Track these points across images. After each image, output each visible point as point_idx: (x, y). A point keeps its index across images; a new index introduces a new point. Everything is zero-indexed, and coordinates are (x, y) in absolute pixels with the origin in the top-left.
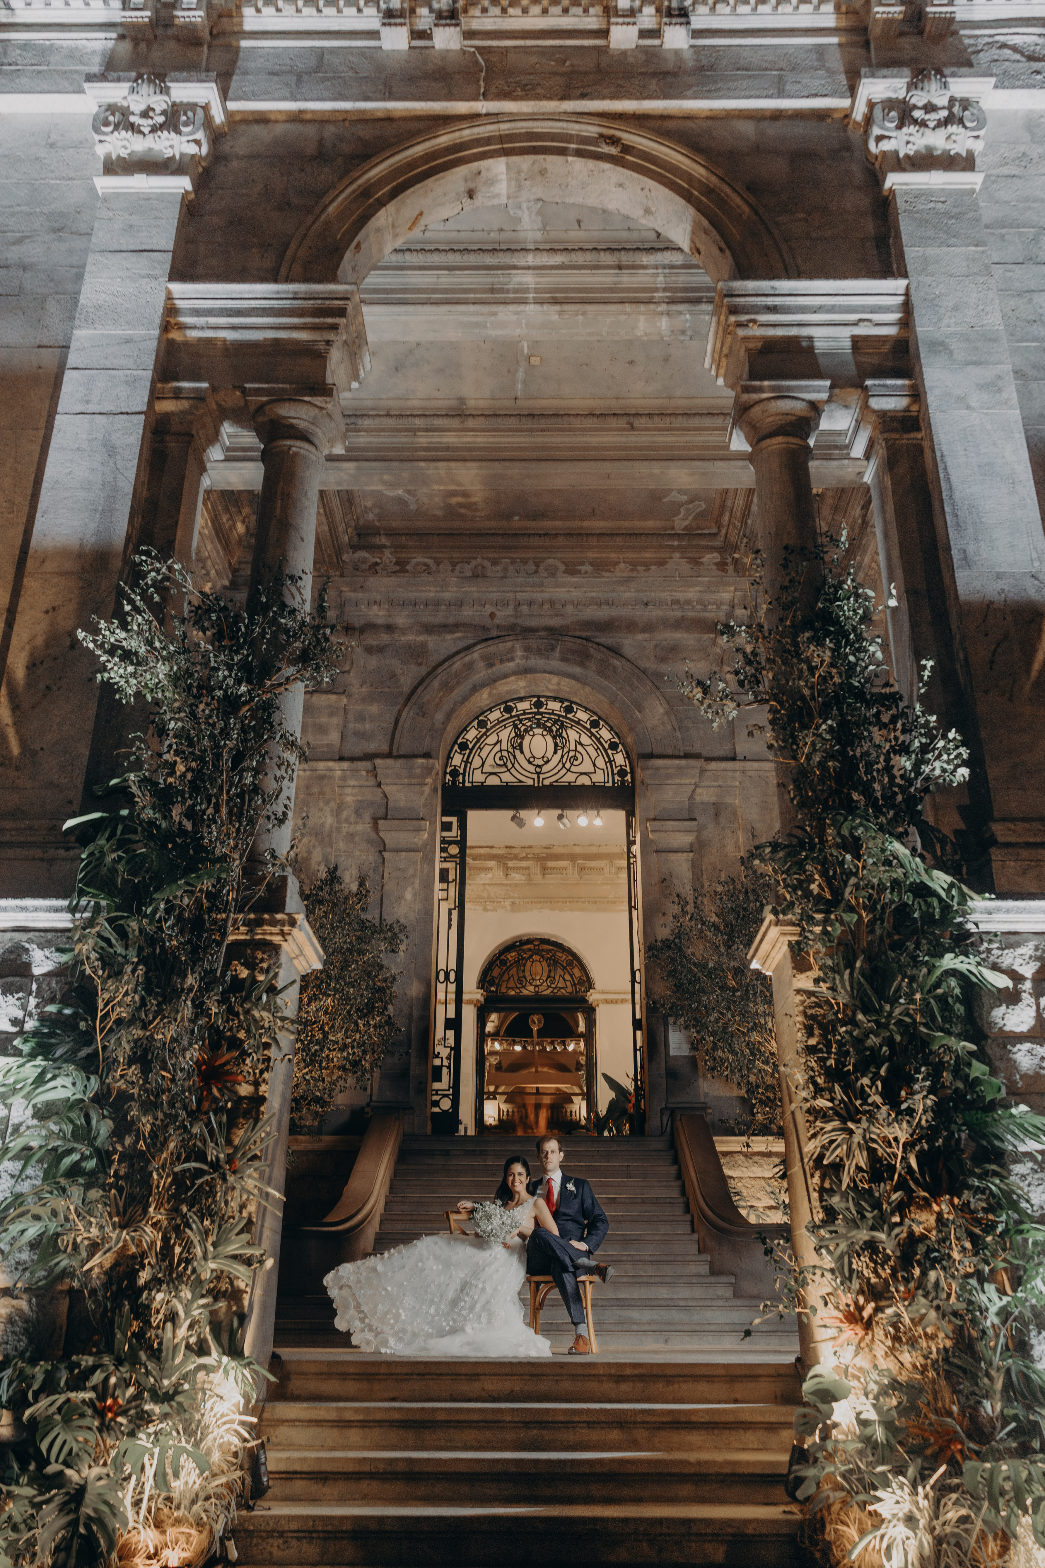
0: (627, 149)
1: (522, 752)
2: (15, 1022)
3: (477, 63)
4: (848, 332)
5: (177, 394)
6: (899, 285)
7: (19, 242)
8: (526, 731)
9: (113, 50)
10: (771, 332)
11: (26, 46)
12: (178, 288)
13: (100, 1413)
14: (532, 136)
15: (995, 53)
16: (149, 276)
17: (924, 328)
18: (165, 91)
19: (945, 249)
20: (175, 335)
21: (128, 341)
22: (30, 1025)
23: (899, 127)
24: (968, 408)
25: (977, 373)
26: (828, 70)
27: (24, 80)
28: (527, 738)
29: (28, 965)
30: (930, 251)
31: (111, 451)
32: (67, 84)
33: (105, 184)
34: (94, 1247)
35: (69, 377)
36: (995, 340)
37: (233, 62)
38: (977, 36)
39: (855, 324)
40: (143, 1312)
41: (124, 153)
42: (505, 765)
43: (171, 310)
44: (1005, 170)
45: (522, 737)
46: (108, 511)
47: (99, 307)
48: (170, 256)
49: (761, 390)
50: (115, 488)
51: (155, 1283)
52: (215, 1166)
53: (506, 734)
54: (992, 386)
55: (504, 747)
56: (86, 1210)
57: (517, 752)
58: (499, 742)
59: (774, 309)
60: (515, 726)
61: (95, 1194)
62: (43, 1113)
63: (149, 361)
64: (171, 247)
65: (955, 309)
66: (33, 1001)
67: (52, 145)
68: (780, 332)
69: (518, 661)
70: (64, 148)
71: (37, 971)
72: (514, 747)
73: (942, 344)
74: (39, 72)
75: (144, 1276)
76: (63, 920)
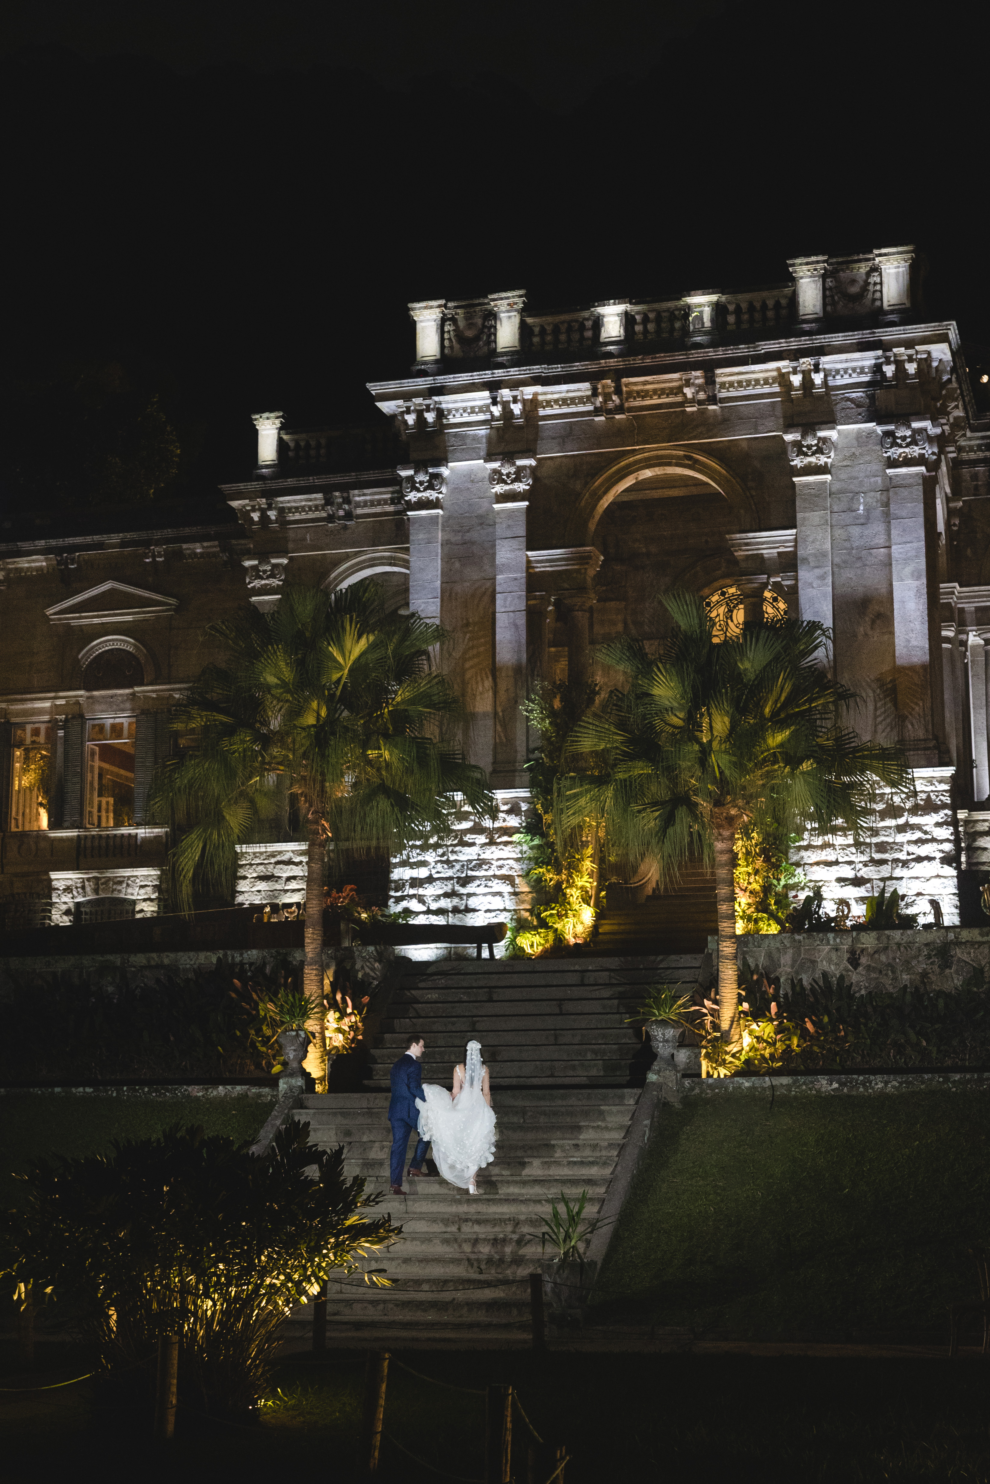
0: (696, 461)
1: (732, 621)
2: (520, 824)
3: (633, 425)
4: (776, 551)
5: (535, 598)
6: (794, 531)
7: (468, 531)
8: (734, 607)
9: (490, 434)
10: (747, 553)
11: (456, 435)
12: (529, 553)
13: (558, 916)
14: (658, 457)
15: (844, 404)
16: (519, 549)
17: (801, 553)
18: (514, 464)
19: (812, 513)
20: (531, 571)
21: (516, 579)
22: (524, 824)
23: (797, 456)
24: (813, 587)
25: (818, 572)
26: (776, 416)
27: (458, 454)
28: (735, 611)
29: (520, 808)
30: (807, 515)
31: (516, 626)
32: (474, 455)
33: (497, 506)
34: (551, 880)
35: (498, 596)
36: (825, 556)
37: (537, 433)
38: (837, 395)
39: (778, 548)
40: (565, 895)
41: (502, 491)
42: (722, 630)
43: (529, 562)
44: (845, 463)
45: (732, 611)
46: (519, 652)
47: (503, 565)
48: (524, 539)
49: (741, 580)
50: (520, 642)
51: (566, 888)
52: (578, 859)
53: (722, 610)
54: (822, 578)
55: (721, 618)
56: (548, 871)
57: (729, 621)
58: (718, 615)
59: (747, 544)
60: (727, 604)
61: (549, 867)
62: (531, 848)
63: (524, 587)
64: (524, 534)
65: (813, 542)
66: (523, 818)
67: (472, 481)
68: (750, 553)
69: (723, 569)
70: (478, 482)
71: (523, 809)
72: (727, 618)
73: (806, 559)
74: (463, 449)
75: (564, 886)
76: (528, 795)
